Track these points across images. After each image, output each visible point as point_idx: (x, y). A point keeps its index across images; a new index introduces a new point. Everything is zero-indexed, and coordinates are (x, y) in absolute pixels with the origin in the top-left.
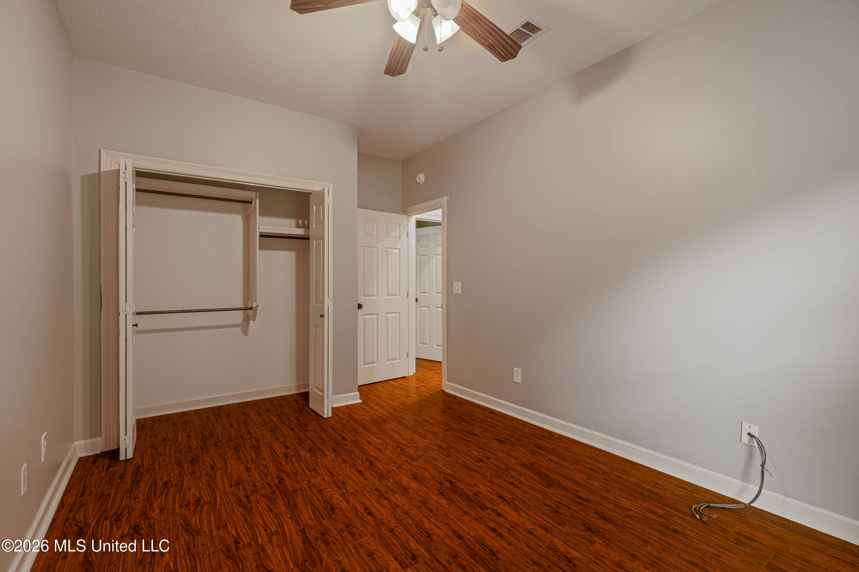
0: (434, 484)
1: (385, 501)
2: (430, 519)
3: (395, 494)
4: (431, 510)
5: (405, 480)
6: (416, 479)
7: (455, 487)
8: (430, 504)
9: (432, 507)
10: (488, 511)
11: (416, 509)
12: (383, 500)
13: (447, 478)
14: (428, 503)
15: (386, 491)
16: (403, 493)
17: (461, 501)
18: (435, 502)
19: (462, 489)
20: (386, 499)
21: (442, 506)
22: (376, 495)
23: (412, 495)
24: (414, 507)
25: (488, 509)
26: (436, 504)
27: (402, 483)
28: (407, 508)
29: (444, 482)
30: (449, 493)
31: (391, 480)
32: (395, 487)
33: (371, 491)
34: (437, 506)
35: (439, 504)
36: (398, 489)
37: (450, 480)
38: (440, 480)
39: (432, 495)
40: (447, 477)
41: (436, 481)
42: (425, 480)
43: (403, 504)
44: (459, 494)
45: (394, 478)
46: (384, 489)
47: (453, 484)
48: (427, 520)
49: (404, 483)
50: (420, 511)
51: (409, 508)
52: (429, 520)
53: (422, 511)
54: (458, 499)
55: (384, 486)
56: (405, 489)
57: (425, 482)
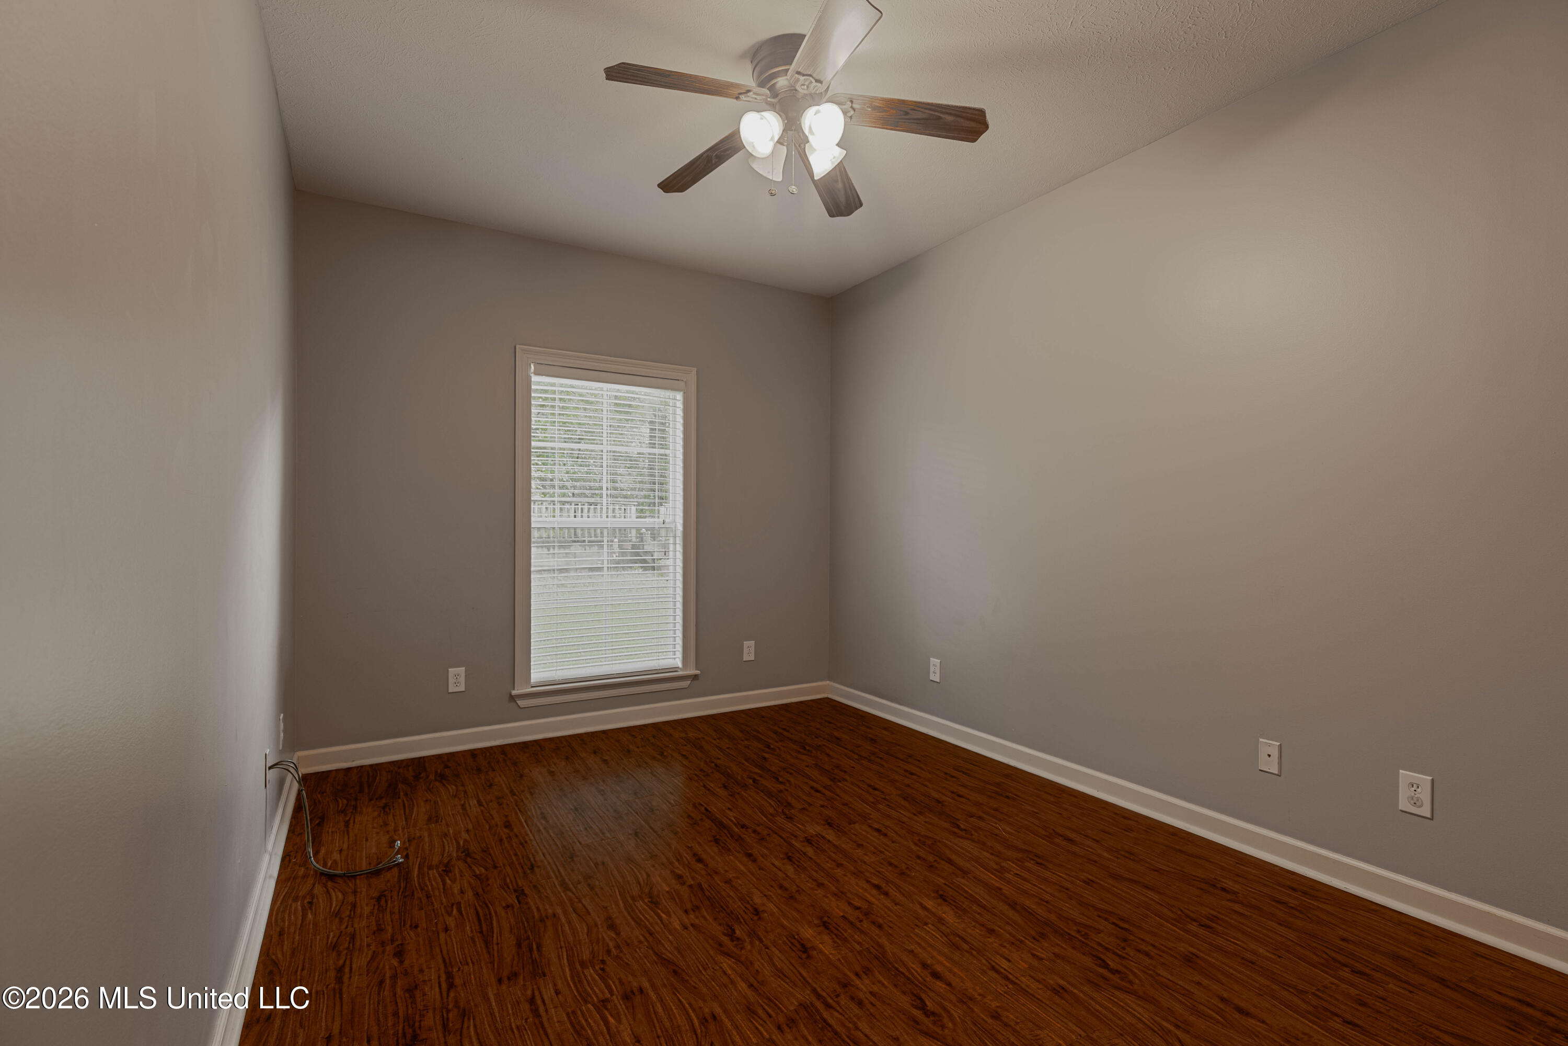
0: (767, 932)
1: (858, 905)
2: (784, 876)
3: (843, 916)
4: (781, 887)
5: (825, 945)
6: (803, 945)
7: (728, 926)
8: (781, 896)
9: (779, 891)
10: (692, 883)
11: (804, 889)
12: (863, 907)
13: (736, 946)
14: (785, 897)
15: (862, 923)
16: (829, 917)
17: (728, 899)
18: (773, 898)
19: (715, 919)
20: (857, 908)
21: (762, 892)
22: (877, 916)
23: (811, 913)
24: (808, 892)
25: (691, 886)
26: (771, 896)
27: (833, 939)
28: (820, 892)
29: (746, 938)
30: (742, 913)
31: (857, 947)
32: (846, 931)
33: (891, 925)
34: (769, 893)
35: (765, 895)
36: (839, 926)
37: (732, 941)
38: (751, 943)
39: (775, 910)
40: (735, 950)
41: (761, 941)
42: (784, 943)
43: (827, 897)
44: (725, 910)
45: (852, 951)
46: (865, 926)
47: (730, 930)
48: (789, 874)
49: (826, 938)
50: (798, 886)
51: (816, 892)
52: (786, 875)
53: (795, 887)
54: (731, 902)
55: (868, 933)
56: (825, 925)
57: (785, 939)
